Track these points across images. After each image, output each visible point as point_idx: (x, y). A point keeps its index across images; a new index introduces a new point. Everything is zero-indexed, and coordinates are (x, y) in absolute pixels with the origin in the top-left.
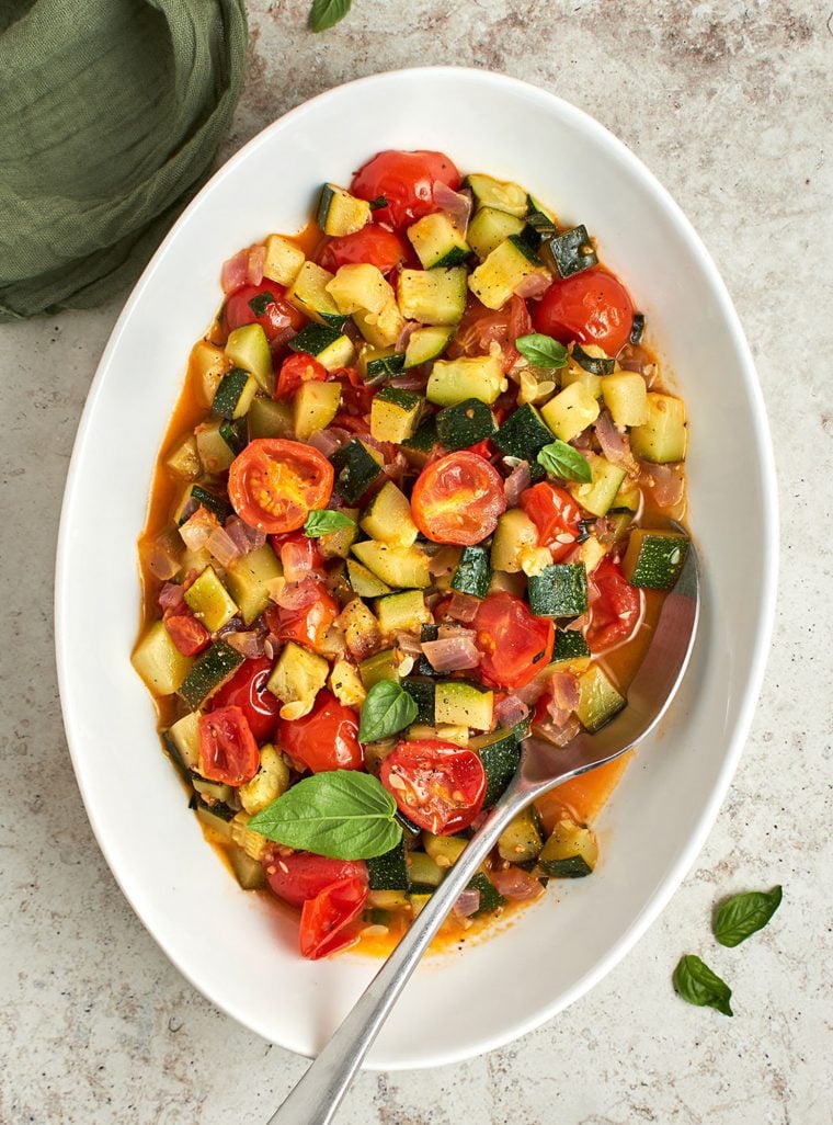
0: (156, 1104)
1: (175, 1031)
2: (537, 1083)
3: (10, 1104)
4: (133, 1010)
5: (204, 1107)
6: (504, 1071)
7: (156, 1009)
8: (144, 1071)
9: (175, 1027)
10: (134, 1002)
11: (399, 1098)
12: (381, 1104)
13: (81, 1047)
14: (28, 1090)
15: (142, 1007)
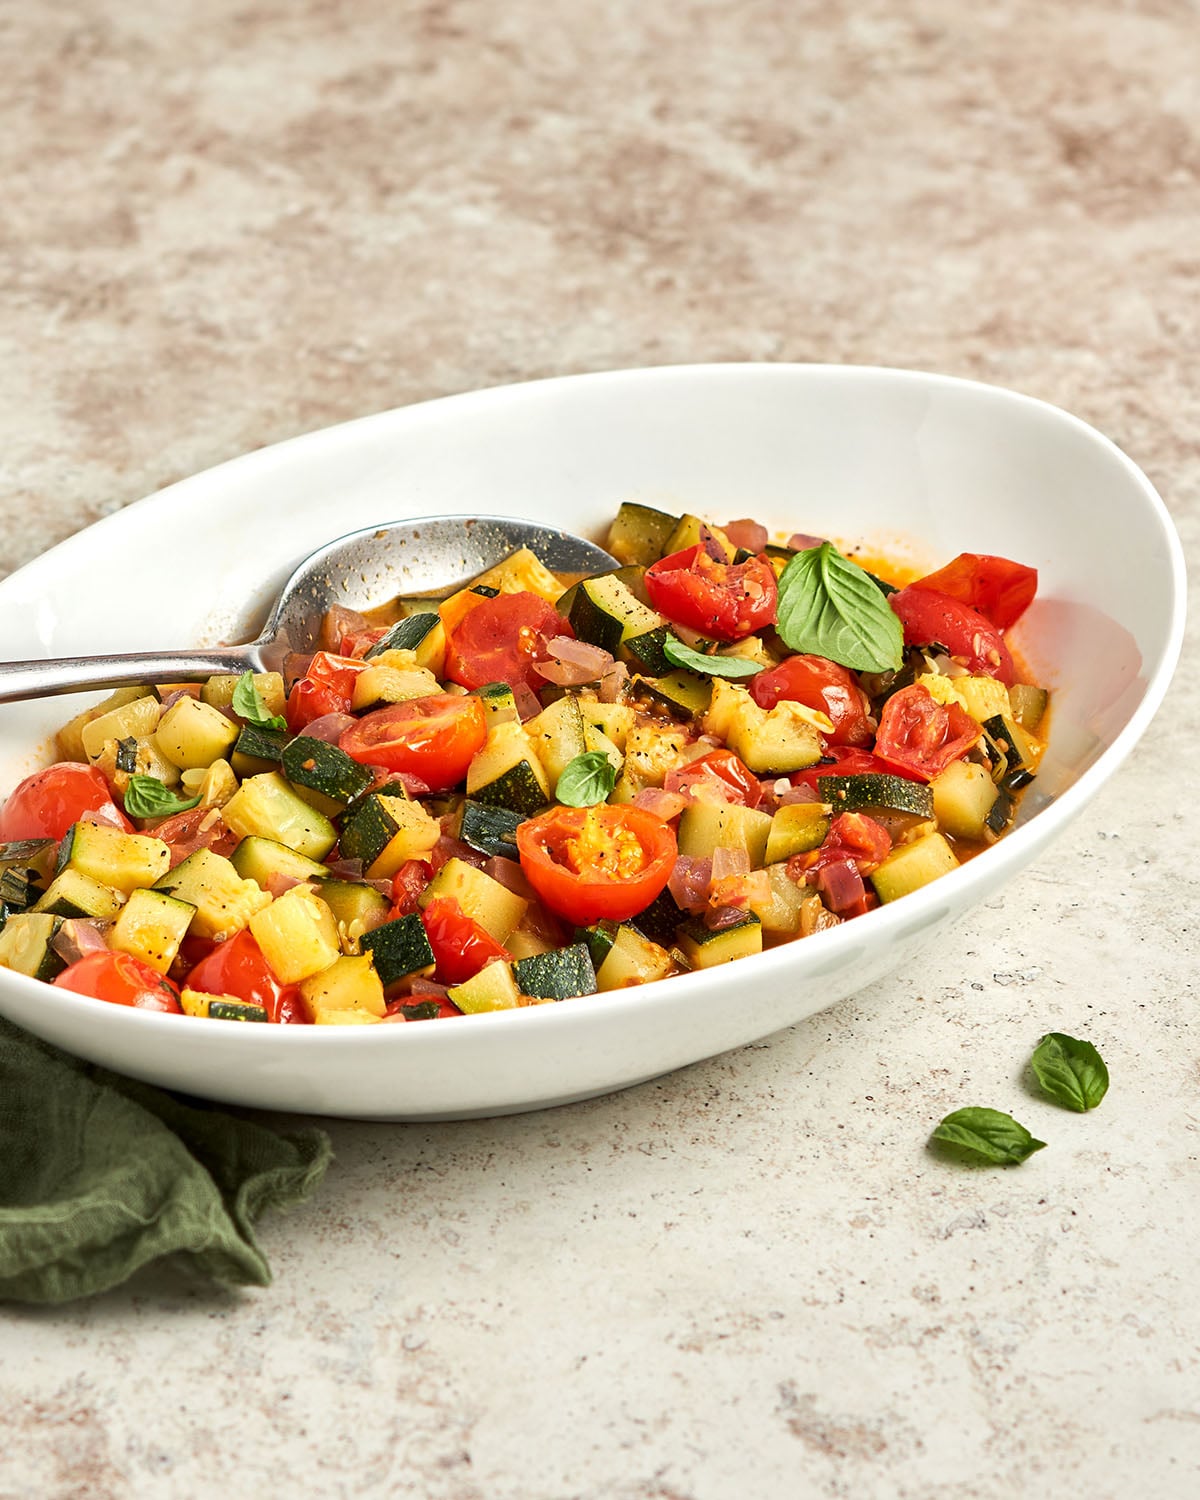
0: (389, 1432)
1: (413, 1350)
2: (1059, 1379)
3: (123, 1443)
4: (337, 1329)
5: (474, 1432)
6: (999, 1368)
7: (378, 1328)
8: (365, 1398)
9: (412, 1344)
10: (338, 1320)
11: (820, 1407)
12: (789, 1414)
13: (248, 1374)
14: (155, 1428)
15: (352, 1326)
